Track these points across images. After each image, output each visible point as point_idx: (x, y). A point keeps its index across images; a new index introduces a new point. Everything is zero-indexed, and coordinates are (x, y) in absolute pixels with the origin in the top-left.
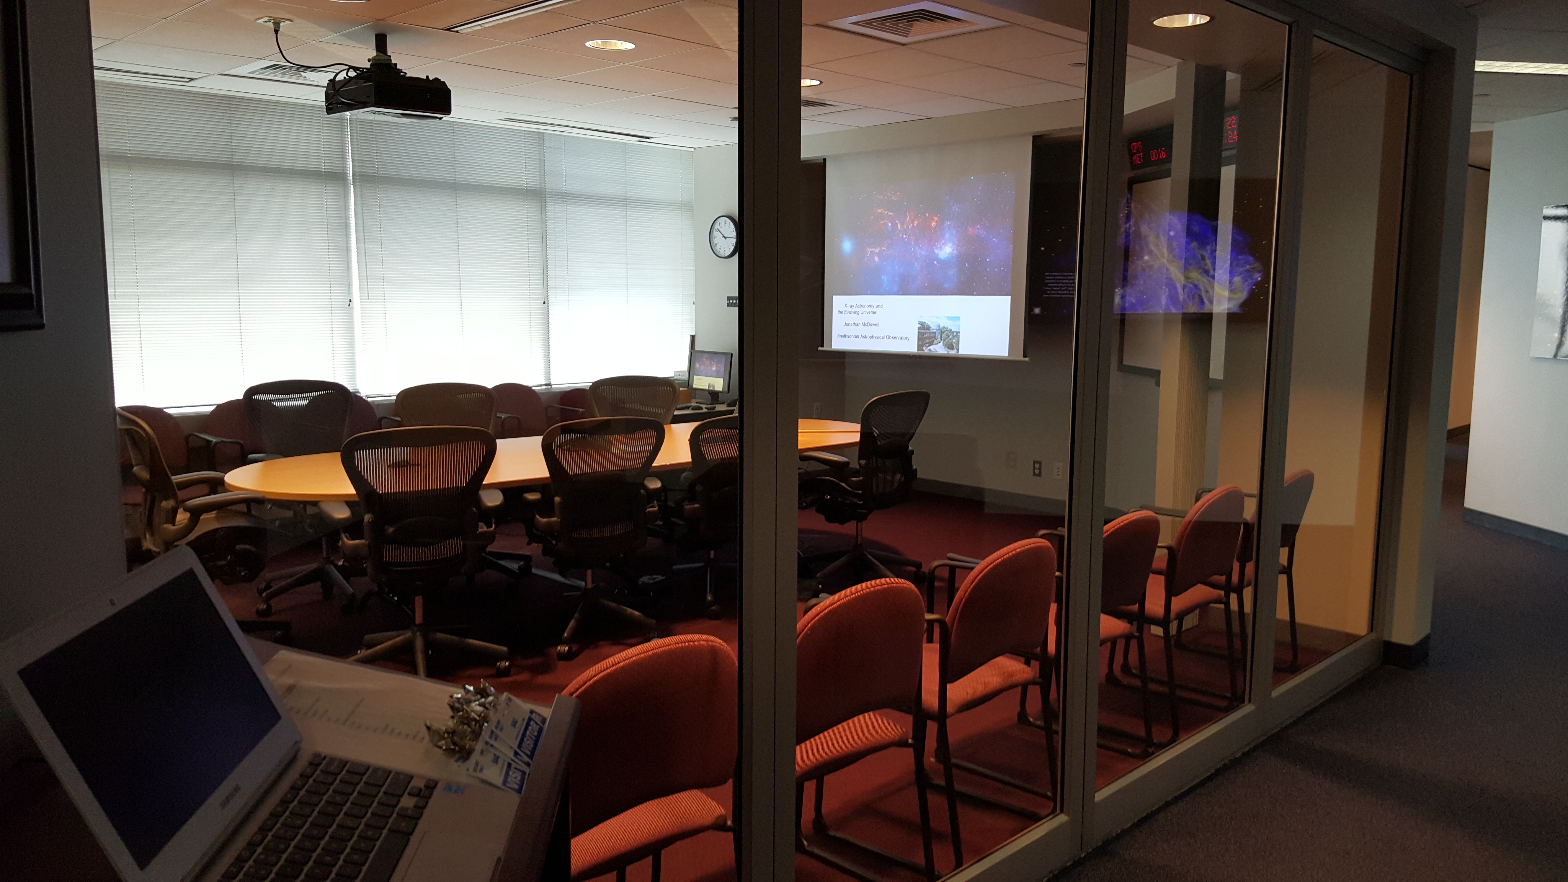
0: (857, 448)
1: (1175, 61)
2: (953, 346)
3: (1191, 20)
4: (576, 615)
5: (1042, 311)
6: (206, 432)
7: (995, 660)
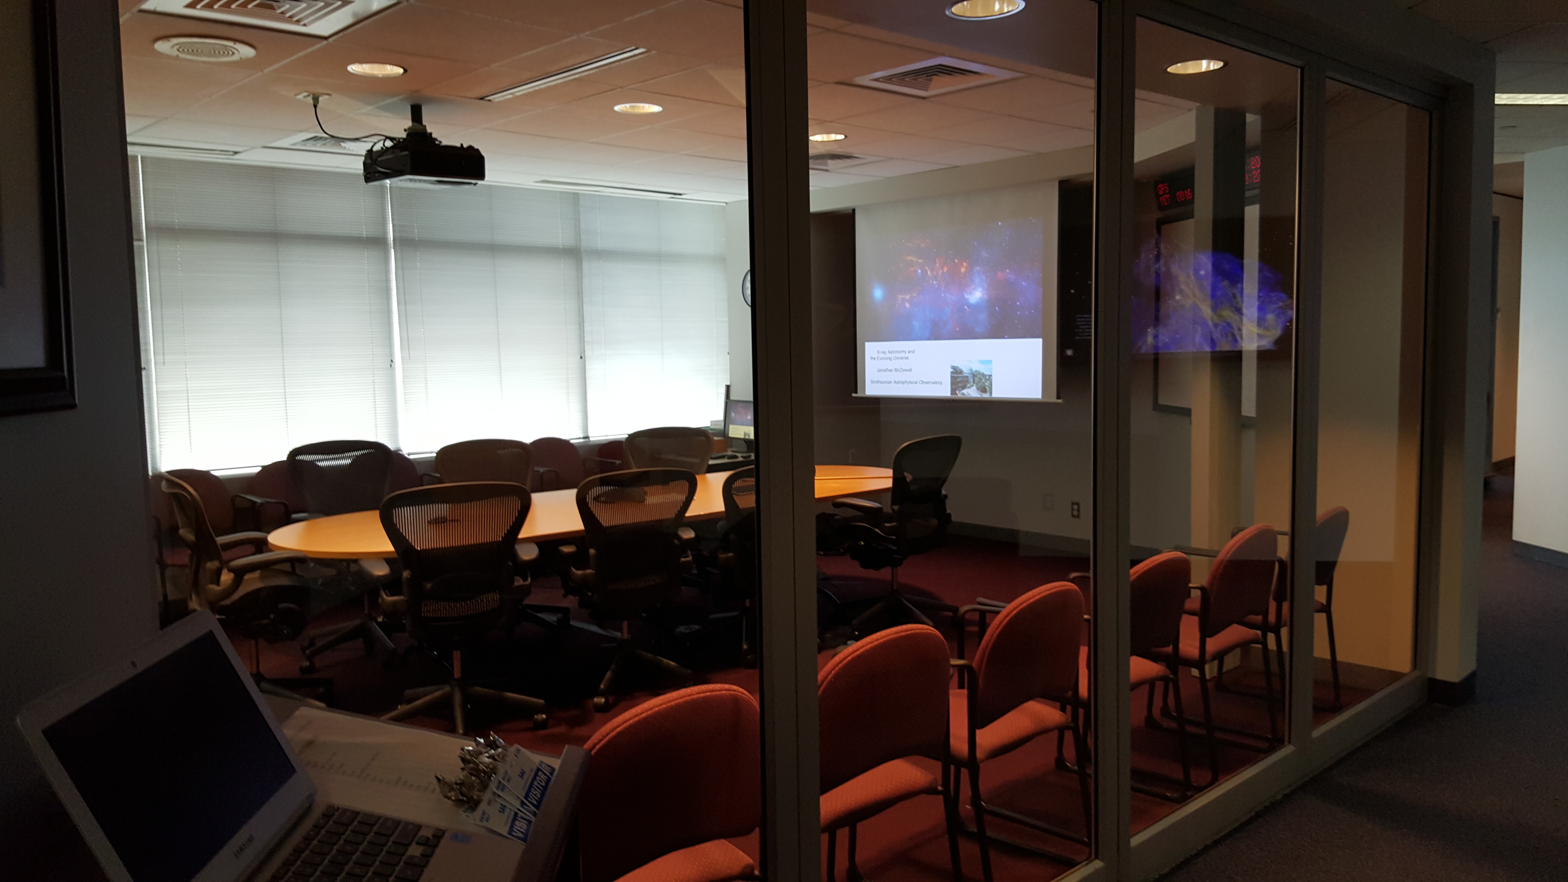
0: (890, 494)
1: (1194, 105)
2: (985, 388)
3: (1205, 65)
4: (613, 667)
5: (1073, 353)
6: (253, 494)
7: (1026, 705)
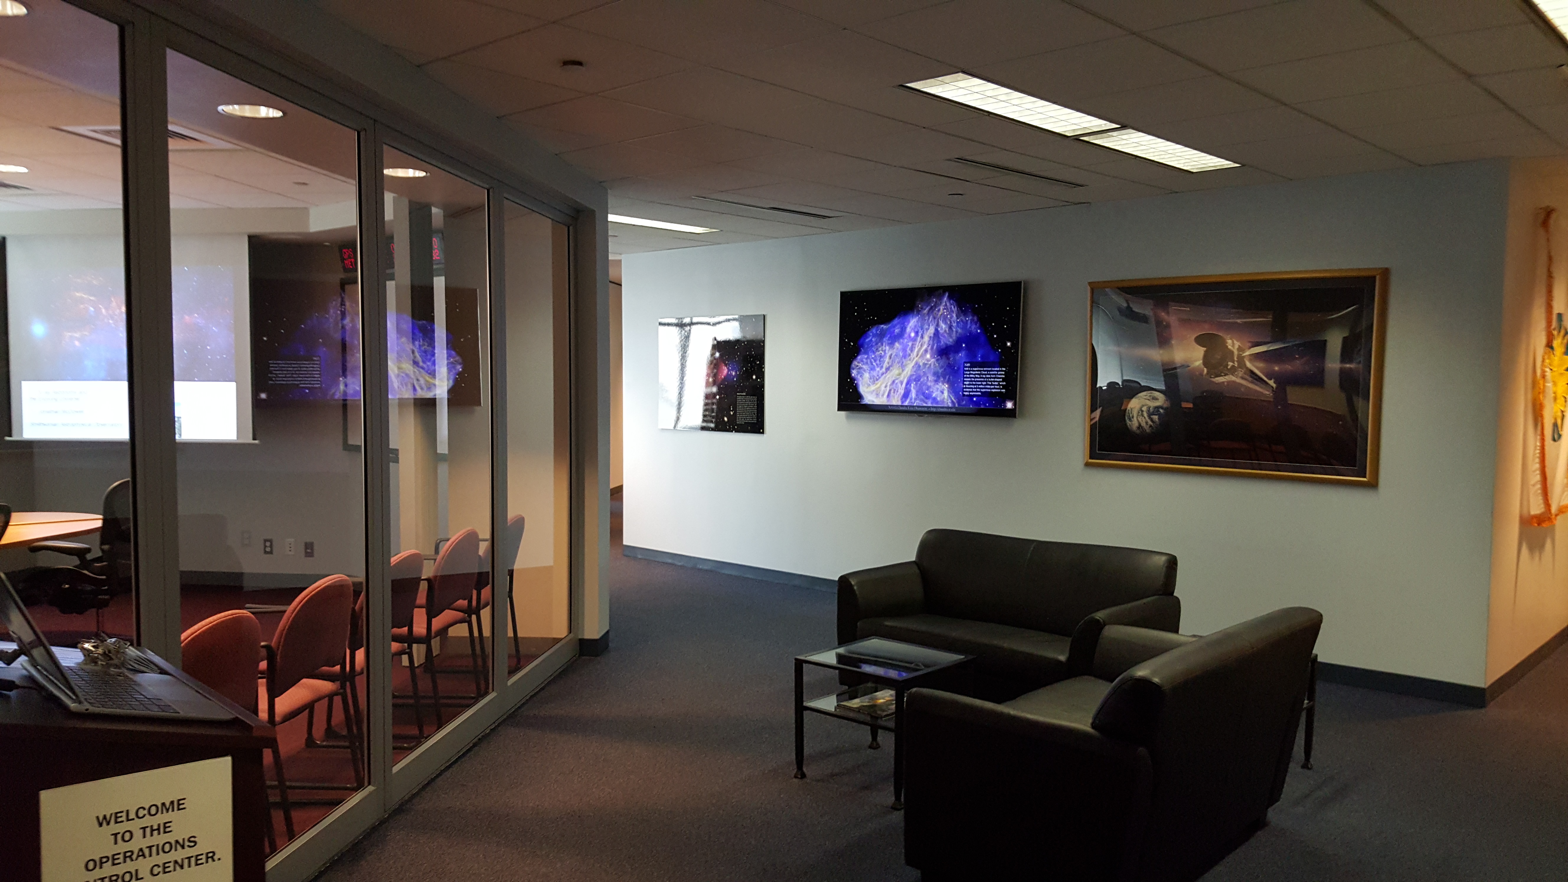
0: (99, 534)
3: (412, 173)
5: (268, 396)
